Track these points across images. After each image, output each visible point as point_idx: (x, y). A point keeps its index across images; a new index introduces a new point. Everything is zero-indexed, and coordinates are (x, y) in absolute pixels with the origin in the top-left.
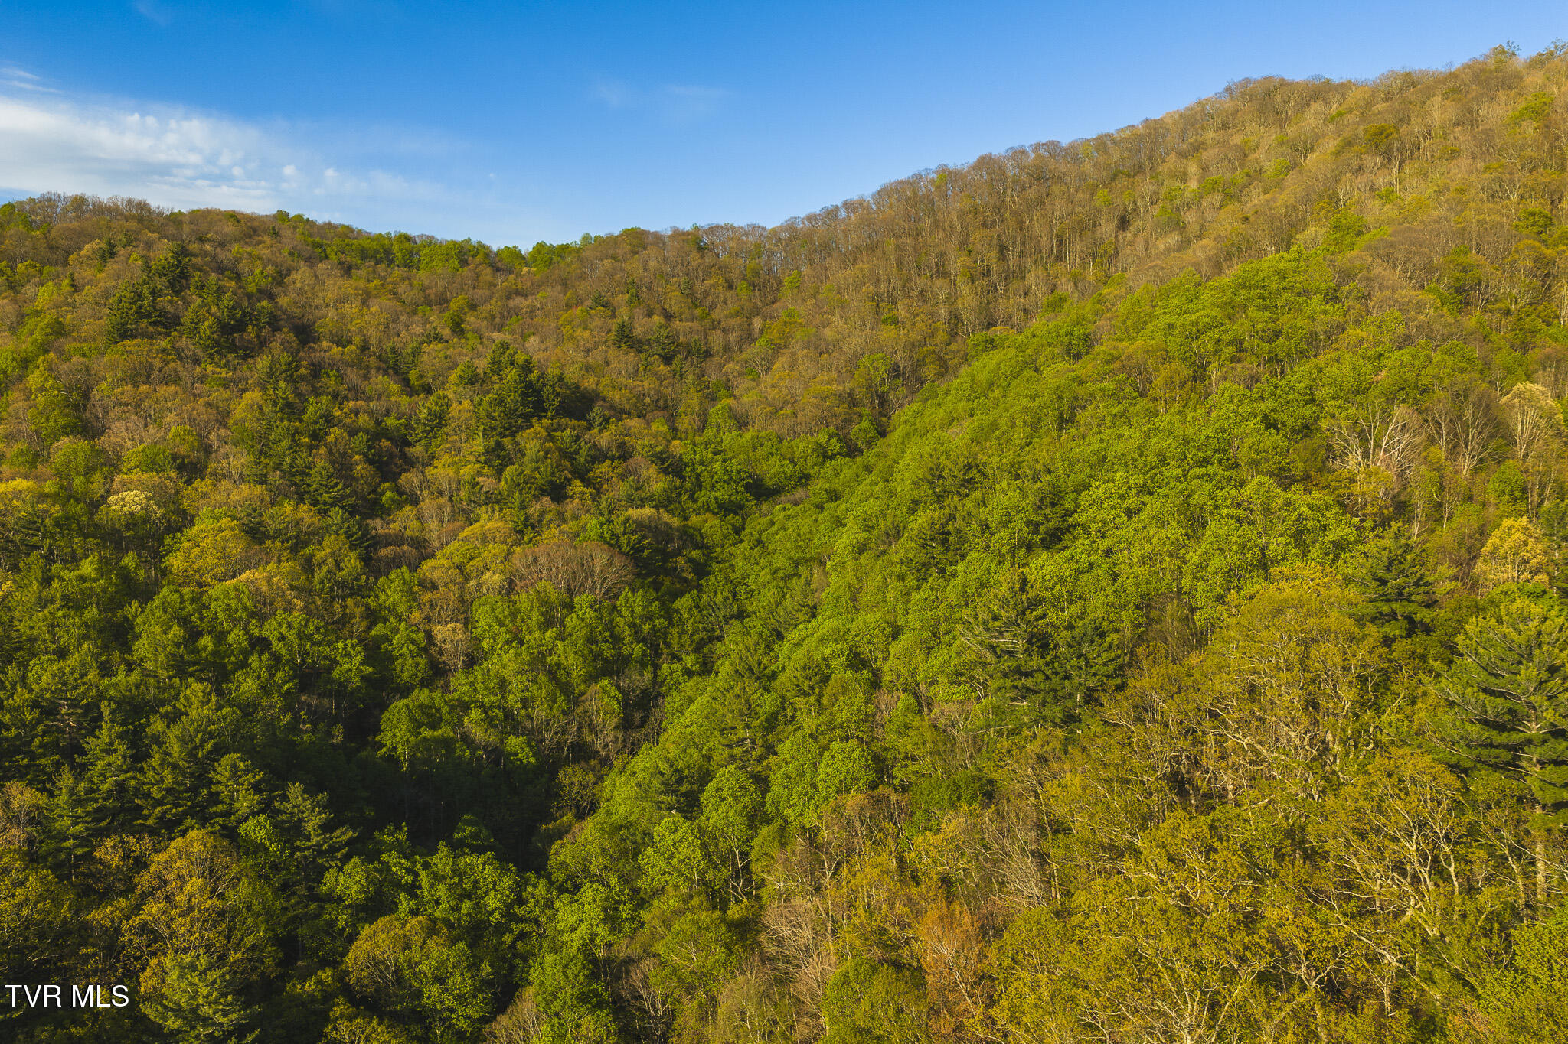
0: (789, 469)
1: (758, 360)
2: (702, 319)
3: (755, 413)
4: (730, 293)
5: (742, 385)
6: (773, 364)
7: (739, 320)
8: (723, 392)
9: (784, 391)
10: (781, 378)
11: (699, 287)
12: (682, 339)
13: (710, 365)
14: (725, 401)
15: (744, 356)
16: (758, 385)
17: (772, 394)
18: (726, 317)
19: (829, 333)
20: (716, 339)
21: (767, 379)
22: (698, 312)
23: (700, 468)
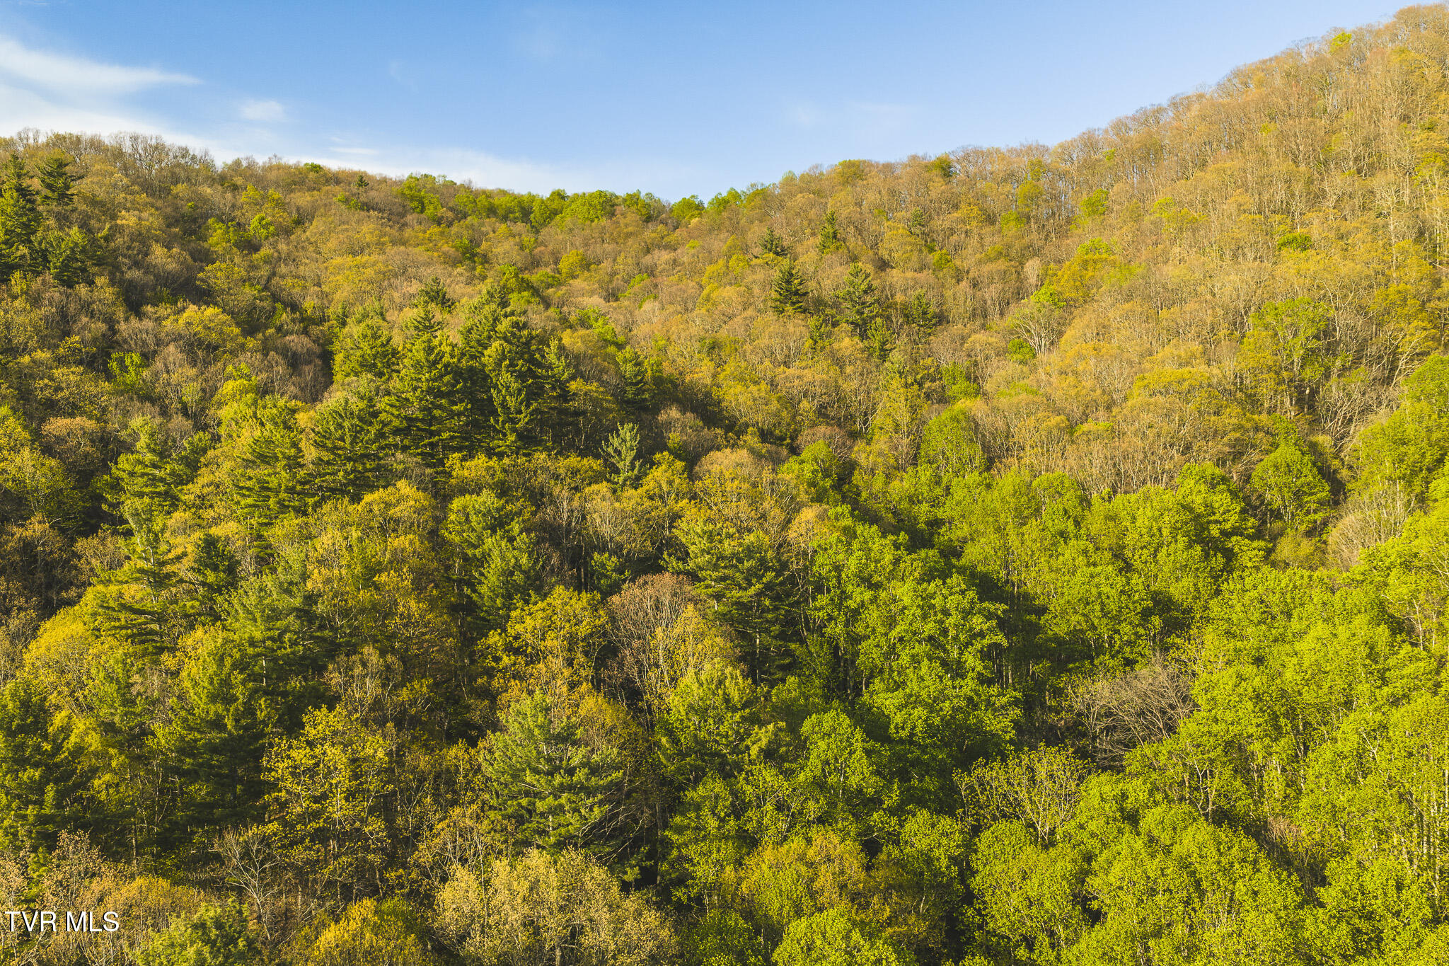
0: (1108, 580)
1: (1033, 327)
2: (938, 268)
3: (1023, 430)
4: (987, 230)
5: (998, 374)
6: (1061, 334)
7: (1002, 265)
8: (961, 385)
9: (1088, 384)
10: (1081, 357)
11: (940, 222)
12: (899, 298)
13: (941, 341)
14: (962, 404)
15: (1010, 321)
16: (1034, 369)
17: (1061, 389)
18: (980, 262)
19: (1171, 273)
20: (958, 297)
21: (1050, 360)
22: (934, 257)
23: (859, 595)
